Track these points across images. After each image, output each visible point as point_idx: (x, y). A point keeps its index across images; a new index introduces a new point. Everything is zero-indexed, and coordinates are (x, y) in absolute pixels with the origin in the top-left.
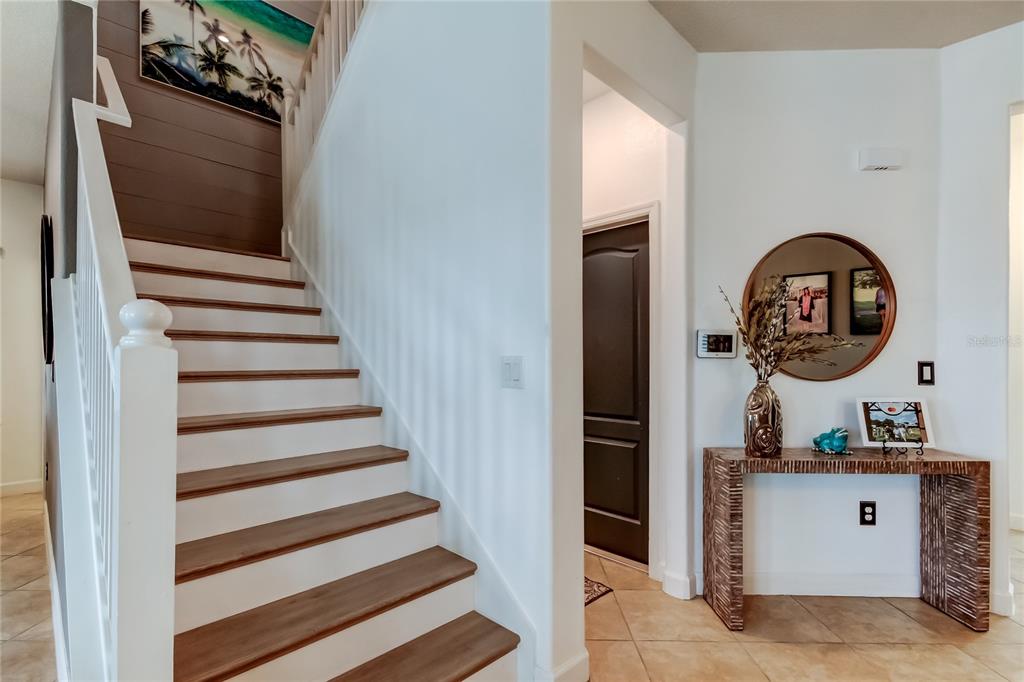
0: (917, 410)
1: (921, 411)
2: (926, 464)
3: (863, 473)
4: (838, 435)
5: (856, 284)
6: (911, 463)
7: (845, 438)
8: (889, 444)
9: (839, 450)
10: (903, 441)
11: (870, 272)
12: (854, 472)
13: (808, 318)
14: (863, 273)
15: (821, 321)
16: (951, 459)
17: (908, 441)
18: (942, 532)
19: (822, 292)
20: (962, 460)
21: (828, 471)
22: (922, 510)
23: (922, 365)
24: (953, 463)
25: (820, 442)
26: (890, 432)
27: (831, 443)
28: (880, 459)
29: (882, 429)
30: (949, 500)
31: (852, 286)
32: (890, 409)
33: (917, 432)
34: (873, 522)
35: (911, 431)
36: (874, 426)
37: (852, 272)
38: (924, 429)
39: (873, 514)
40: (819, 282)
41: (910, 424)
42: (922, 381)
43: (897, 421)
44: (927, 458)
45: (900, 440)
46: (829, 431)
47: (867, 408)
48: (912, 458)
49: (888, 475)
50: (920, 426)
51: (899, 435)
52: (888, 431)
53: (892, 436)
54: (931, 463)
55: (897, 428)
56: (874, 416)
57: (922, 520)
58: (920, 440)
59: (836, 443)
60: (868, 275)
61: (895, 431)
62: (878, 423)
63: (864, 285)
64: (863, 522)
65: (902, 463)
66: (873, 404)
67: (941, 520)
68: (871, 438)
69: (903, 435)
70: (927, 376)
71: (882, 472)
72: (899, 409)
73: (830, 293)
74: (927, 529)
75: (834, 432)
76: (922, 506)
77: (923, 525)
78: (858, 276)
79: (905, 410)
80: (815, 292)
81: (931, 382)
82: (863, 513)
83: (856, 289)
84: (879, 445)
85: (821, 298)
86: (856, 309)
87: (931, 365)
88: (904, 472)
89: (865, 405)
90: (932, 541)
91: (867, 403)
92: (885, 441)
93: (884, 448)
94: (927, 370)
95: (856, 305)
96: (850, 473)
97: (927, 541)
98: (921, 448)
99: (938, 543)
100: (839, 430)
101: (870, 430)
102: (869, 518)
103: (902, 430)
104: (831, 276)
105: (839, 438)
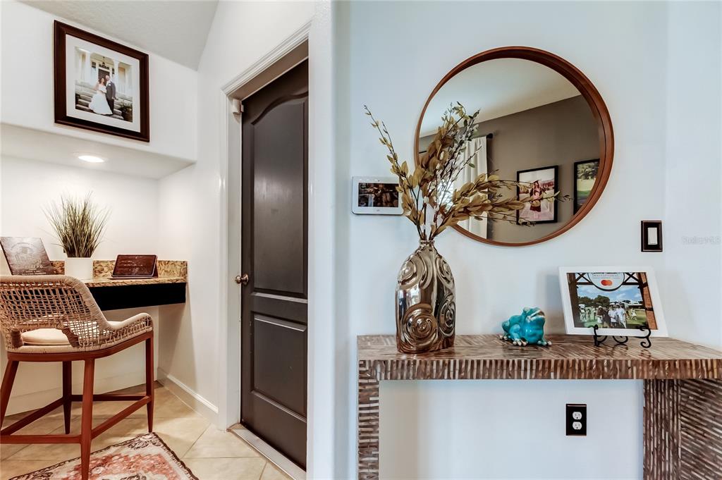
0: (641, 283)
1: (646, 285)
2: (656, 364)
3: (563, 377)
4: (531, 319)
5: (580, 175)
6: (635, 362)
7: (540, 323)
8: (602, 332)
9: (532, 339)
10: (621, 327)
11: (592, 164)
12: (549, 377)
13: (538, 209)
14: (585, 165)
15: (548, 210)
16: (693, 356)
17: (630, 326)
18: (675, 452)
19: (549, 184)
20: (708, 357)
21: (510, 376)
22: (647, 418)
23: (646, 226)
24: (696, 361)
25: (509, 327)
26: (604, 314)
27: (521, 330)
28: (589, 355)
29: (593, 310)
30: (686, 410)
31: (576, 178)
32: (604, 283)
33: (642, 314)
34: (583, 432)
35: (633, 313)
36: (582, 306)
37: (576, 165)
38: (652, 309)
39: (583, 421)
40: (547, 176)
41: (632, 303)
42: (646, 247)
43: (614, 298)
44: (657, 354)
45: (618, 325)
46: (520, 313)
47: (573, 281)
48: (634, 353)
49: (601, 381)
50: (646, 305)
51: (617, 317)
52: (602, 312)
53: (607, 319)
54: (664, 362)
55: (613, 308)
56: (583, 291)
57: (647, 430)
58: (645, 326)
59: (528, 330)
60: (590, 167)
61: (612, 313)
62: (588, 302)
63: (586, 176)
64: (570, 431)
65: (621, 361)
66: (582, 275)
67: (673, 436)
68: (578, 324)
69: (622, 319)
70: (653, 240)
71: (590, 377)
72: (616, 282)
73: (556, 185)
74: (653, 445)
75: (526, 314)
76: (647, 411)
77: (647, 438)
78: (581, 168)
79: (625, 283)
80: (544, 185)
81: (658, 248)
82: (570, 420)
83: (579, 181)
84: (588, 331)
85: (548, 189)
86: (578, 198)
87: (657, 225)
88: (625, 377)
89: (571, 277)
90: (659, 460)
91: (574, 274)
92: (596, 327)
93: (596, 336)
94: (652, 232)
95: (579, 195)
96: (543, 377)
97: (653, 460)
98: (647, 337)
99: (669, 466)
100: (532, 311)
101: (576, 311)
102: (577, 426)
103: (620, 311)
104: (557, 169)
105: (532, 323)
